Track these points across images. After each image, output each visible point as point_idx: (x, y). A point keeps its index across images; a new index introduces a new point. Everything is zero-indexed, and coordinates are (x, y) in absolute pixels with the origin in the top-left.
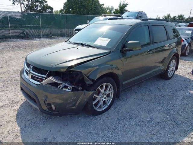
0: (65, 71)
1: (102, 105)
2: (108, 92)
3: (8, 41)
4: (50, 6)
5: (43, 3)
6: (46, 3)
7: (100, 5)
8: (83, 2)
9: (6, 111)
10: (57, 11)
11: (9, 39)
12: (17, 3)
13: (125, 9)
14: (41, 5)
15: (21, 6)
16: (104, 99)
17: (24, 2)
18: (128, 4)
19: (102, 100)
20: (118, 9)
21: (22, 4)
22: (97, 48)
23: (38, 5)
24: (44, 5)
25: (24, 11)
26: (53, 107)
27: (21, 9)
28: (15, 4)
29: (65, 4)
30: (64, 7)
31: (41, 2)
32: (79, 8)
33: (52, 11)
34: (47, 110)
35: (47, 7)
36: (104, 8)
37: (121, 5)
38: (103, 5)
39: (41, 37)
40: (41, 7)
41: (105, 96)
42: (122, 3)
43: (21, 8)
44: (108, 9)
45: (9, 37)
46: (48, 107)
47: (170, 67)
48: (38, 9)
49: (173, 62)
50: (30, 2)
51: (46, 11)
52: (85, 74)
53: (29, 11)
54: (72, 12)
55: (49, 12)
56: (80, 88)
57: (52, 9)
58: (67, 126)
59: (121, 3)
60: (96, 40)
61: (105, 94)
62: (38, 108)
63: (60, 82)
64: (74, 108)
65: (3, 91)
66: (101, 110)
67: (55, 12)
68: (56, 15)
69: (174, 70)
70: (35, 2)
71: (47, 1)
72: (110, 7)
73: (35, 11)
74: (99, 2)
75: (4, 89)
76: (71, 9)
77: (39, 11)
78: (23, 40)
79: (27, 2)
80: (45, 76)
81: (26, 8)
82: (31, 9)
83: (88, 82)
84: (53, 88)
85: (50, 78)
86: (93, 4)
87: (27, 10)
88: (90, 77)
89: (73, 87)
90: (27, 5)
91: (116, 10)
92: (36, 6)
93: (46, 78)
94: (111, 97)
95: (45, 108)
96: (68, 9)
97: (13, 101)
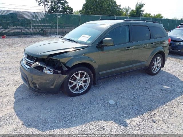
0: (46, 58)
1: (79, 89)
2: (84, 79)
3: (29, 37)
4: (70, 7)
5: (64, 4)
6: (67, 5)
7: (117, 6)
8: (100, 3)
9: (9, 88)
10: (77, 11)
11: (30, 35)
12: (42, 4)
13: (141, 9)
14: (63, 6)
15: (45, 7)
16: (80, 85)
17: (48, 3)
18: (144, 5)
19: (79, 85)
20: (135, 10)
21: (46, 5)
22: (78, 43)
23: (60, 6)
24: (65, 6)
25: (48, 11)
26: (38, 86)
27: (45, 10)
28: (41, 5)
29: (84, 5)
30: (83, 8)
31: (62, 4)
32: (96, 8)
33: (71, 12)
34: (33, 88)
35: (67, 8)
36: (121, 8)
37: (138, 6)
38: (120, 5)
39: (57, 35)
40: (62, 8)
41: (82, 82)
42: (139, 4)
43: (45, 8)
44: (125, 9)
45: (30, 34)
46: (34, 86)
47: (155, 64)
48: (60, 10)
49: (158, 59)
50: (53, 4)
51: (66, 12)
52: (62, 62)
53: (52, 11)
54: (90, 13)
55: (69, 12)
56: (59, 72)
57: (72, 9)
58: (48, 101)
59: (137, 4)
60: (80, 37)
61: (82, 80)
62: (28, 86)
63: (44, 66)
64: (52, 87)
65: (12, 74)
66: (78, 93)
67: (74, 12)
68: (76, 15)
69: (160, 67)
70: (57, 3)
71: (68, 3)
72: (127, 7)
73: (57, 11)
74: (116, 3)
75: (13, 73)
76: (89, 10)
77: (61, 12)
78: (41, 37)
79: (51, 3)
80: (33, 62)
81: (49, 9)
82: (54, 9)
83: (65, 69)
84: (36, 71)
85: (36, 63)
86: (110, 5)
87: (50, 11)
88: (67, 65)
89: (54, 70)
90: (51, 7)
91: (132, 10)
92: (58, 7)
93: (34, 63)
94: (88, 83)
95: (32, 86)
96: (86, 9)
97: (16, 82)
